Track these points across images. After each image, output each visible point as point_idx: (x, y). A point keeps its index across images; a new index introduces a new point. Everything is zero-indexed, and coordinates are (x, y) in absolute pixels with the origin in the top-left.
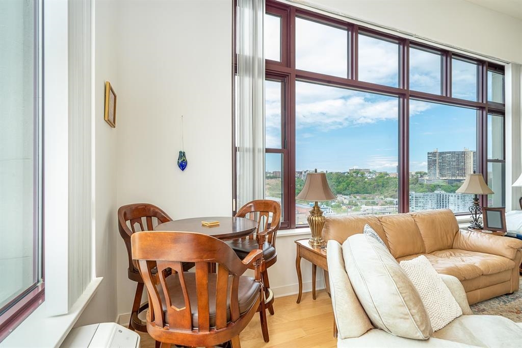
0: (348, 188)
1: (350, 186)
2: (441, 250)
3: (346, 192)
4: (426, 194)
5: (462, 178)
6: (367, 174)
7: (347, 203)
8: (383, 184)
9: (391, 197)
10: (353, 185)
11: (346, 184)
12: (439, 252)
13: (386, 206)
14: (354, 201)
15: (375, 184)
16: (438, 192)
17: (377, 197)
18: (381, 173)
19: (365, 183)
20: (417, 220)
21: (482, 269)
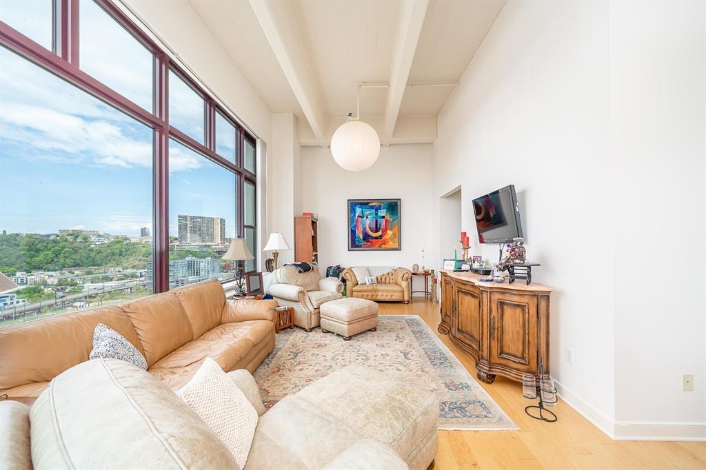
0: (55, 259)
1: (62, 255)
2: (209, 330)
3: (51, 267)
4: (177, 261)
5: (211, 244)
6: (93, 239)
7: (56, 282)
8: (121, 252)
9: (133, 267)
10: (67, 254)
11: (53, 252)
12: (209, 333)
13: (126, 281)
14: (69, 280)
15: (109, 251)
16: (189, 259)
17: (112, 269)
18: (117, 237)
19: (92, 250)
20: (182, 298)
21: (251, 339)
